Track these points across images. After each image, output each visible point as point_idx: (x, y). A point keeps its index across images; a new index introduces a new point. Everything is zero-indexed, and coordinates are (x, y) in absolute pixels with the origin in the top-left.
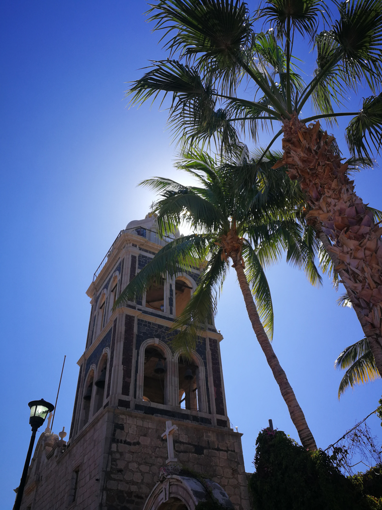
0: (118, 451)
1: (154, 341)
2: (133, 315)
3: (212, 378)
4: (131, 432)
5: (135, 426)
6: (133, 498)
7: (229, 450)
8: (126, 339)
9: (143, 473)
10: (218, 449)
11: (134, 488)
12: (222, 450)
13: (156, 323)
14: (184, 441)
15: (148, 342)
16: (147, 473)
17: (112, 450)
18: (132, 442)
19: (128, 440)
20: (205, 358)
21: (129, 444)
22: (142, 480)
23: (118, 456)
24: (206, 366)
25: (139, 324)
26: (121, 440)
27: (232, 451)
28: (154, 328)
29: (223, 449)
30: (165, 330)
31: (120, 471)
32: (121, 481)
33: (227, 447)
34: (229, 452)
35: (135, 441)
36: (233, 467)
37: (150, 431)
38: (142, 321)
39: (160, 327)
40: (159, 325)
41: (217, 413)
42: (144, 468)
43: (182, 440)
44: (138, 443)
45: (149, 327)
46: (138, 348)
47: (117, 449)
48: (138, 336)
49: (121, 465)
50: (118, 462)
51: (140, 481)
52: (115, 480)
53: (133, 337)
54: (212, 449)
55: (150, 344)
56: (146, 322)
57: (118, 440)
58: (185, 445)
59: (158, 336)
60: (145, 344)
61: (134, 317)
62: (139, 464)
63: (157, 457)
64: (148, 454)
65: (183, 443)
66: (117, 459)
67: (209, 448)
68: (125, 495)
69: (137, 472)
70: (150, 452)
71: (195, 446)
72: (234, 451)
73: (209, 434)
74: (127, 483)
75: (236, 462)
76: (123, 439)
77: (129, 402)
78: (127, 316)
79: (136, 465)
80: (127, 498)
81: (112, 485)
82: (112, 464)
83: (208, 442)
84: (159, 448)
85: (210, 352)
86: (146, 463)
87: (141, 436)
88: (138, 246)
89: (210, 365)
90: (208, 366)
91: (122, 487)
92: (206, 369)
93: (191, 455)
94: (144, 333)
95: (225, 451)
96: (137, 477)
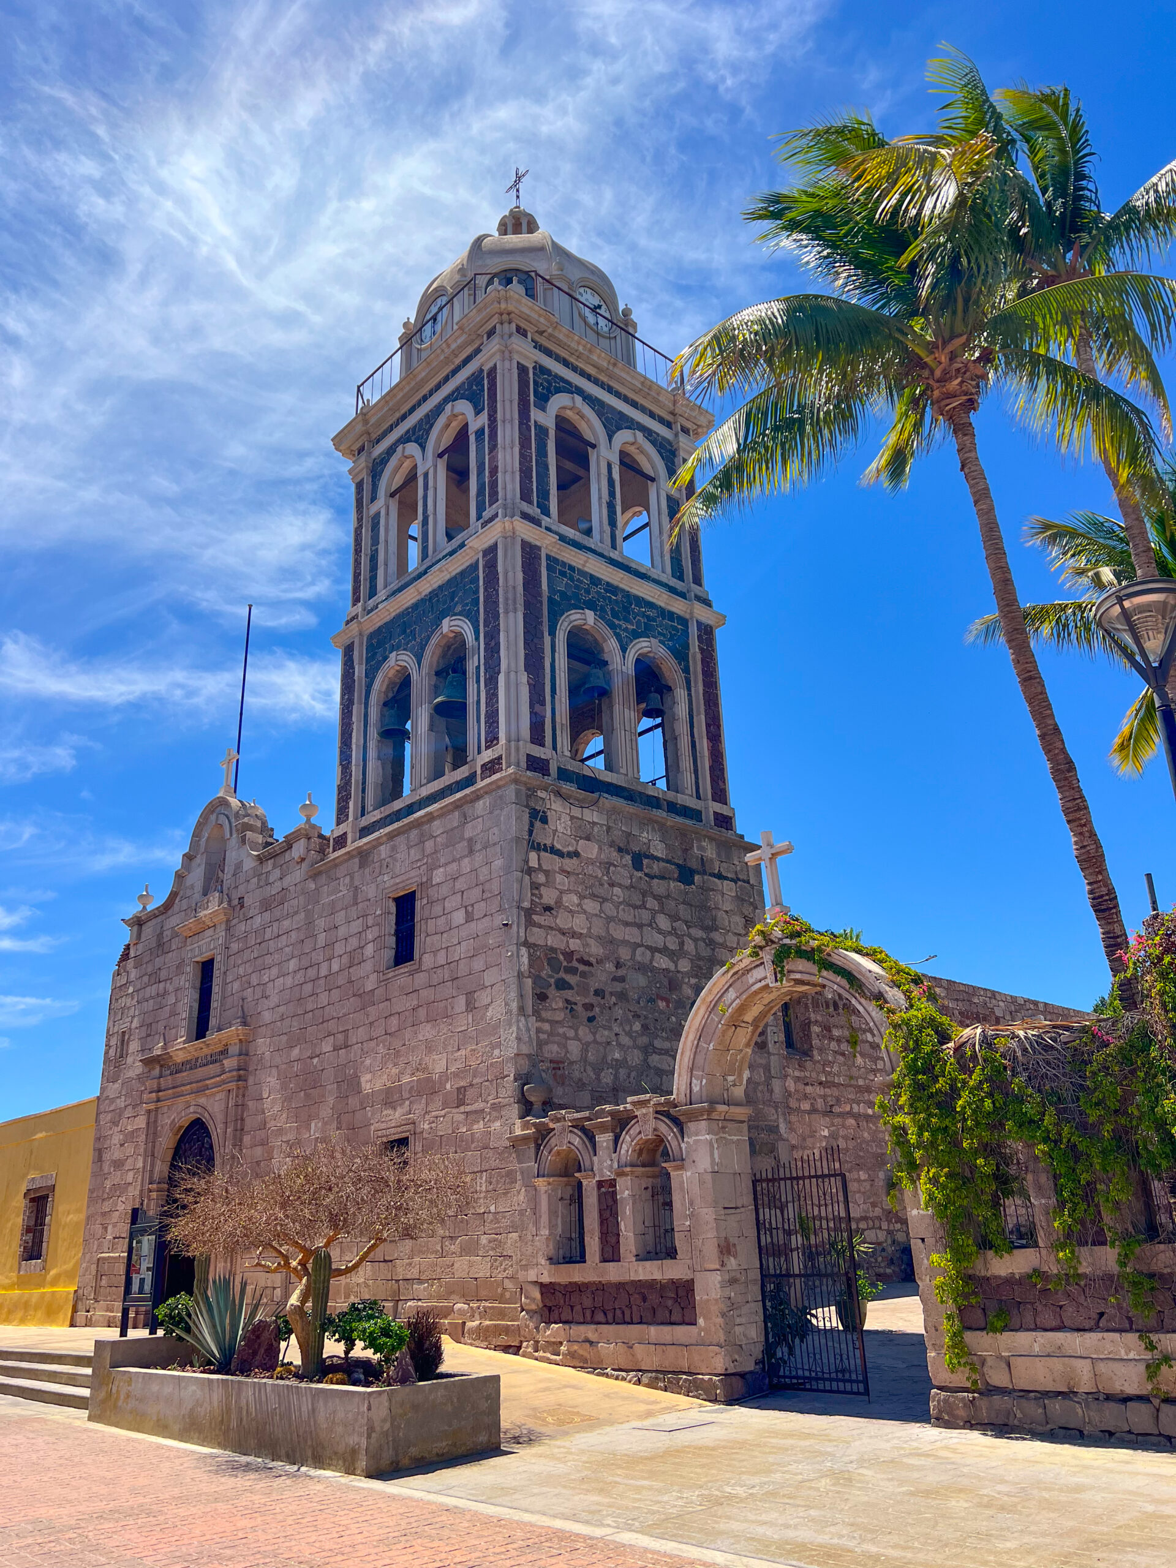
0: (540, 868)
1: (583, 617)
2: (538, 544)
3: (703, 717)
4: (560, 829)
5: (568, 818)
6: (575, 964)
7: (739, 879)
8: (527, 605)
9: (589, 917)
10: (720, 876)
11: (574, 944)
12: (726, 878)
13: (586, 569)
14: (660, 855)
15: (573, 618)
16: (596, 915)
17: (531, 864)
18: (565, 850)
19: (558, 846)
20: (686, 670)
21: (560, 854)
22: (589, 929)
23: (541, 878)
24: (689, 689)
25: (549, 568)
26: (545, 845)
27: (744, 881)
28: (582, 582)
29: (729, 875)
30: (607, 591)
31: (548, 909)
32: (551, 928)
33: (736, 873)
34: (740, 883)
35: (571, 849)
36: (746, 913)
37: (596, 829)
38: (556, 560)
39: (595, 580)
40: (592, 577)
41: (714, 800)
42: (591, 906)
43: (655, 854)
44: (576, 854)
45: (572, 579)
46: (552, 633)
47: (539, 864)
48: (551, 600)
49: (549, 896)
50: (543, 890)
51: (585, 931)
52: (540, 926)
53: (541, 602)
54: (710, 875)
55: (575, 623)
56: (564, 564)
57: (539, 844)
58: (662, 864)
59: (591, 605)
60: (566, 624)
61: (539, 548)
62: (582, 897)
63: (612, 885)
64: (596, 877)
65: (658, 859)
66: (540, 885)
67: (704, 873)
68: (561, 957)
69: (578, 913)
70: (600, 875)
71: (678, 866)
72: (748, 882)
73: (704, 844)
74: (564, 934)
75: (751, 904)
76: (548, 842)
77: (548, 761)
78: (525, 544)
79: (575, 899)
80: (565, 964)
81: (537, 936)
82: (532, 894)
83: (702, 859)
84: (615, 866)
85: (699, 656)
86: (593, 896)
87: (581, 838)
88: (529, 335)
89: (699, 688)
90: (693, 689)
91: (553, 940)
92: (690, 695)
93: (672, 884)
94: (563, 594)
95: (732, 880)
96: (579, 923)
